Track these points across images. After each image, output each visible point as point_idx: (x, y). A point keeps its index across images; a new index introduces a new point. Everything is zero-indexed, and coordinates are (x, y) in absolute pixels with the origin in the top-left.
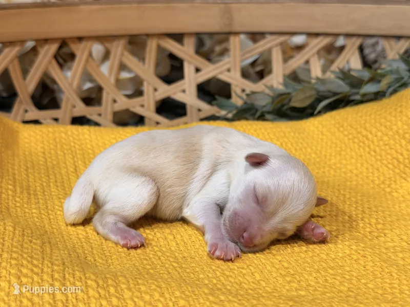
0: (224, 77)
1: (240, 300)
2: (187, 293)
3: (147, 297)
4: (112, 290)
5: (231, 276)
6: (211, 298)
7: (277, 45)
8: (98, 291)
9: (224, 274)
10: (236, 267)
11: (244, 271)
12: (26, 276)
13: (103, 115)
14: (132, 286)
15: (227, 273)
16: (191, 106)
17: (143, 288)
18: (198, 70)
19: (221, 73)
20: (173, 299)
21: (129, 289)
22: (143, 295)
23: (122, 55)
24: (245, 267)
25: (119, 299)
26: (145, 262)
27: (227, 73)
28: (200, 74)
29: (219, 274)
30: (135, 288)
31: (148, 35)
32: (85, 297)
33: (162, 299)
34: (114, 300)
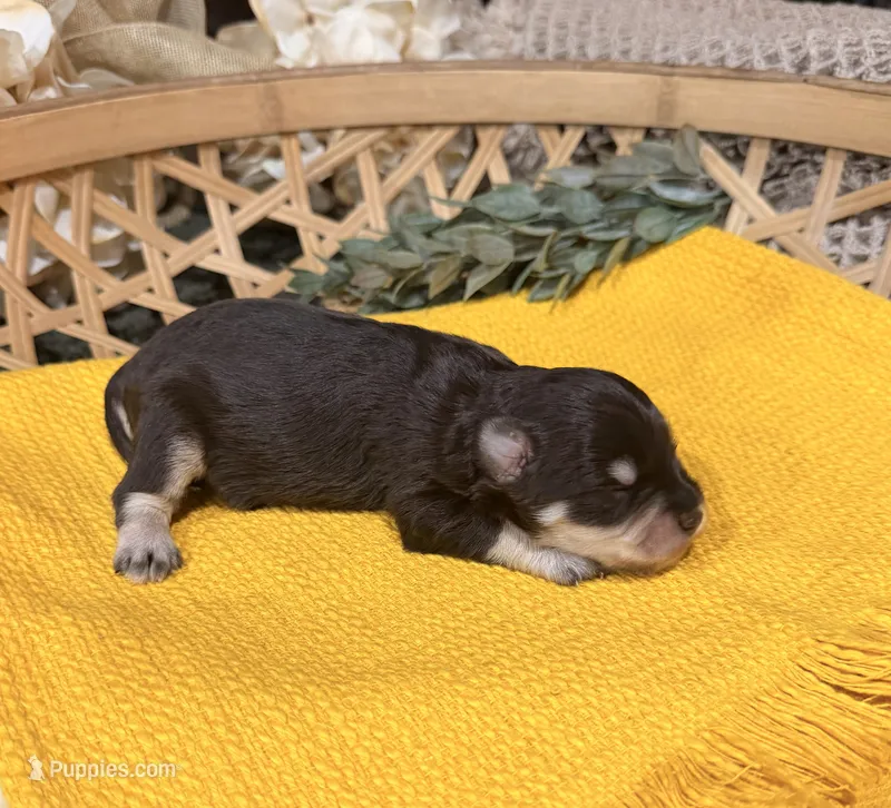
0: (282, 216)
4: (310, 717)
7: (364, 149)
8: (290, 727)
12: (162, 731)
13: (86, 322)
14: (336, 700)
16: (238, 279)
18: (233, 208)
19: (275, 208)
21: (334, 707)
23: (92, 199)
25: (328, 731)
27: (285, 207)
28: (238, 214)
30: (342, 704)
31: (132, 157)
32: (276, 744)
34: (323, 736)
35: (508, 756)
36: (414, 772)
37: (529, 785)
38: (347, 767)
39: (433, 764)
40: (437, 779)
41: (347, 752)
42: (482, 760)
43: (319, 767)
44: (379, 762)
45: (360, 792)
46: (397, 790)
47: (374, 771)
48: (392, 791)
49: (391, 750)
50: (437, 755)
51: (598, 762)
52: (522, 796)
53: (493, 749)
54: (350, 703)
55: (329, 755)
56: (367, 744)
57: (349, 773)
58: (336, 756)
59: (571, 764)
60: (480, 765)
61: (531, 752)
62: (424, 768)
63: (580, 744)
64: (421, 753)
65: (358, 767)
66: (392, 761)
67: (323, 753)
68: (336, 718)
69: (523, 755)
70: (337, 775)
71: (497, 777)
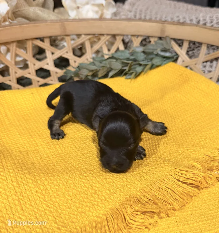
1: (92, 174)
2: (71, 176)
3: (55, 182)
4: (39, 182)
5: (86, 161)
6: (81, 176)
8: (33, 184)
9: (83, 160)
10: (87, 156)
11: (91, 158)
15: (85, 160)
17: (52, 178)
20: (66, 181)
21: (46, 180)
22: (53, 182)
24: (91, 155)
25: (43, 186)
26: (49, 162)
28: (54, 55)
29: (81, 161)
30: (49, 179)
33: (61, 182)
34: (41, 187)
35: (89, 194)
36: (64, 197)
37: (92, 202)
38: (46, 195)
39: (69, 196)
40: (69, 199)
41: (47, 191)
42: (82, 195)
43: (39, 195)
44: (55, 194)
45: (48, 202)
46: (58, 202)
47: (53, 197)
48: (57, 202)
49: (59, 192)
50: (71, 194)
51: (112, 197)
52: (90, 205)
53: (86, 192)
54: (50, 179)
55: (42, 192)
56: (53, 189)
57: (46, 197)
58: (44, 192)
59: (105, 197)
60: (81, 196)
61: (95, 194)
62: (67, 196)
63: (108, 192)
64: (66, 192)
65: (49, 195)
66: (58, 194)
67: (41, 191)
68: (46, 183)
69: (93, 194)
70: (43, 197)
71: (85, 200)
